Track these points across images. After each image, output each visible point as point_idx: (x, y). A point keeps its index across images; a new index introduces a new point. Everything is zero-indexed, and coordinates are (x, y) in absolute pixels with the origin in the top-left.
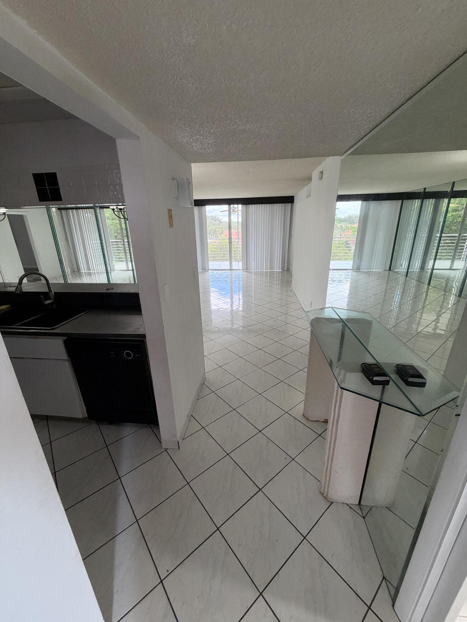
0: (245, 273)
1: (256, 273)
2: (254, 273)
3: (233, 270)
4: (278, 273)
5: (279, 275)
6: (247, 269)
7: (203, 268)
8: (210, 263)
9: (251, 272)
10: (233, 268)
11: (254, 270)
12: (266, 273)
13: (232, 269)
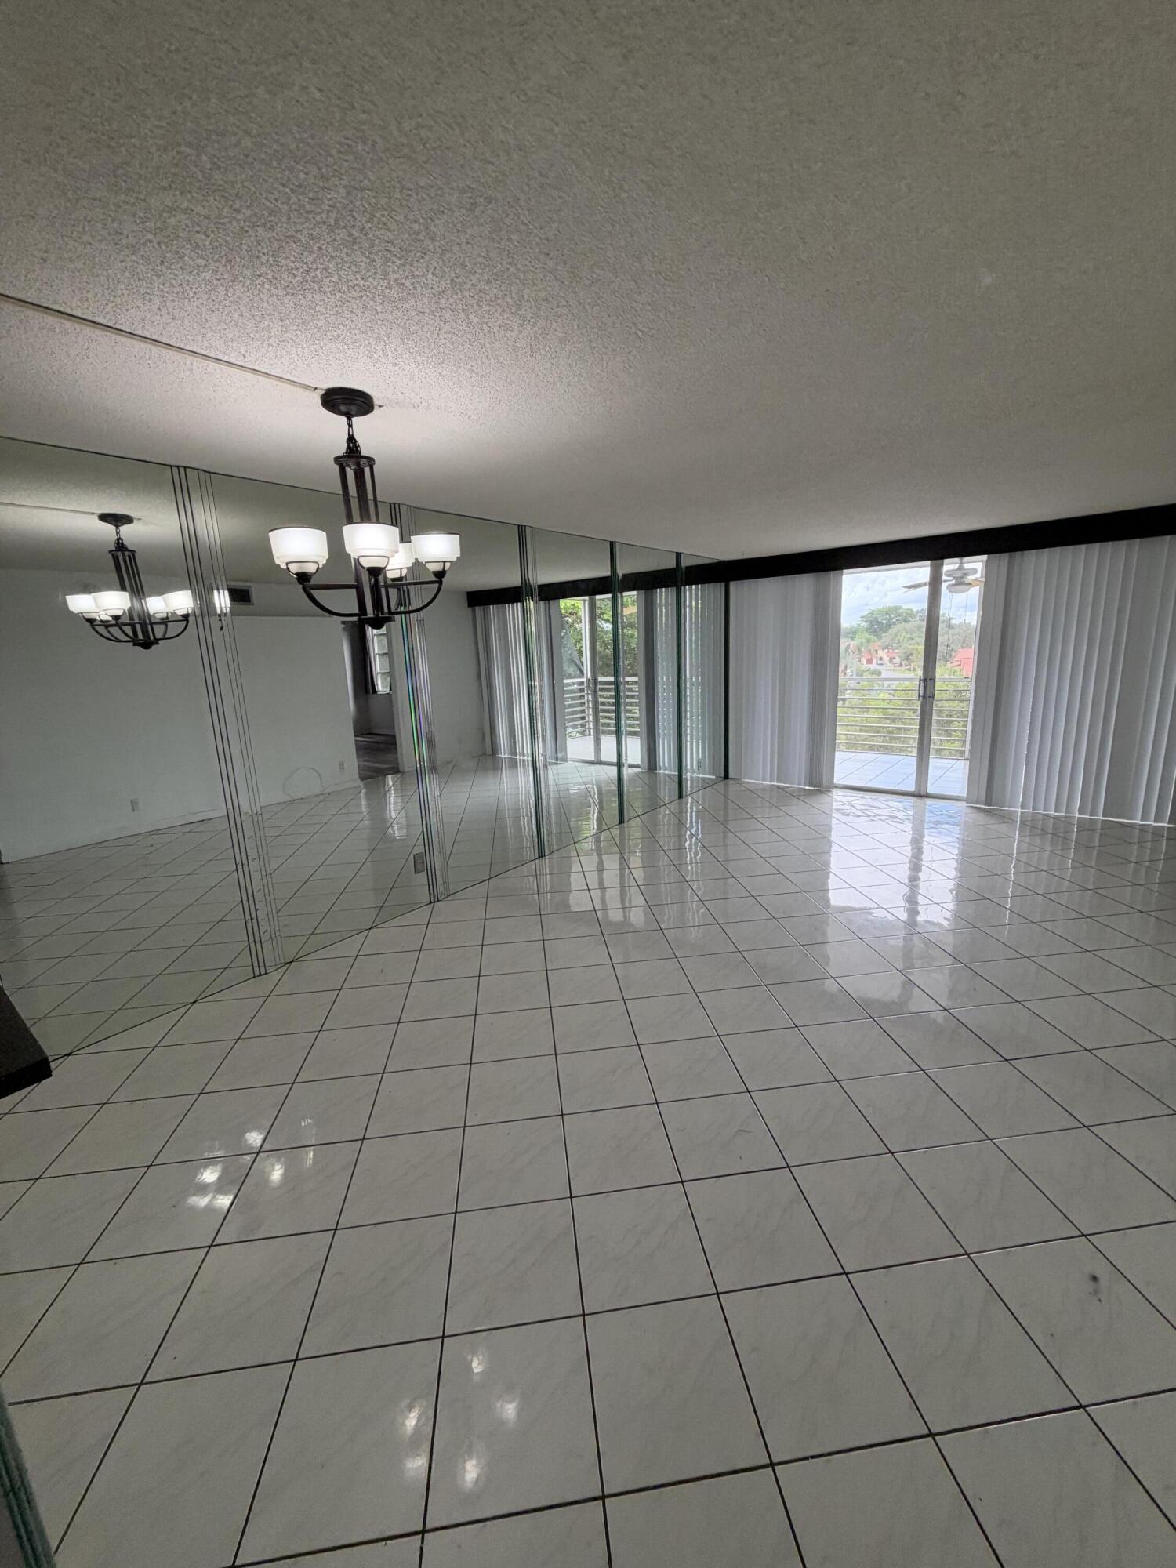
0: (982, 815)
1: (1033, 826)
2: (1023, 823)
3: (928, 796)
4: (1149, 837)
5: (1154, 850)
6: (988, 802)
7: (811, 779)
8: (839, 755)
9: (1006, 818)
10: (930, 790)
11: (1023, 807)
12: (1085, 827)
13: (923, 793)
